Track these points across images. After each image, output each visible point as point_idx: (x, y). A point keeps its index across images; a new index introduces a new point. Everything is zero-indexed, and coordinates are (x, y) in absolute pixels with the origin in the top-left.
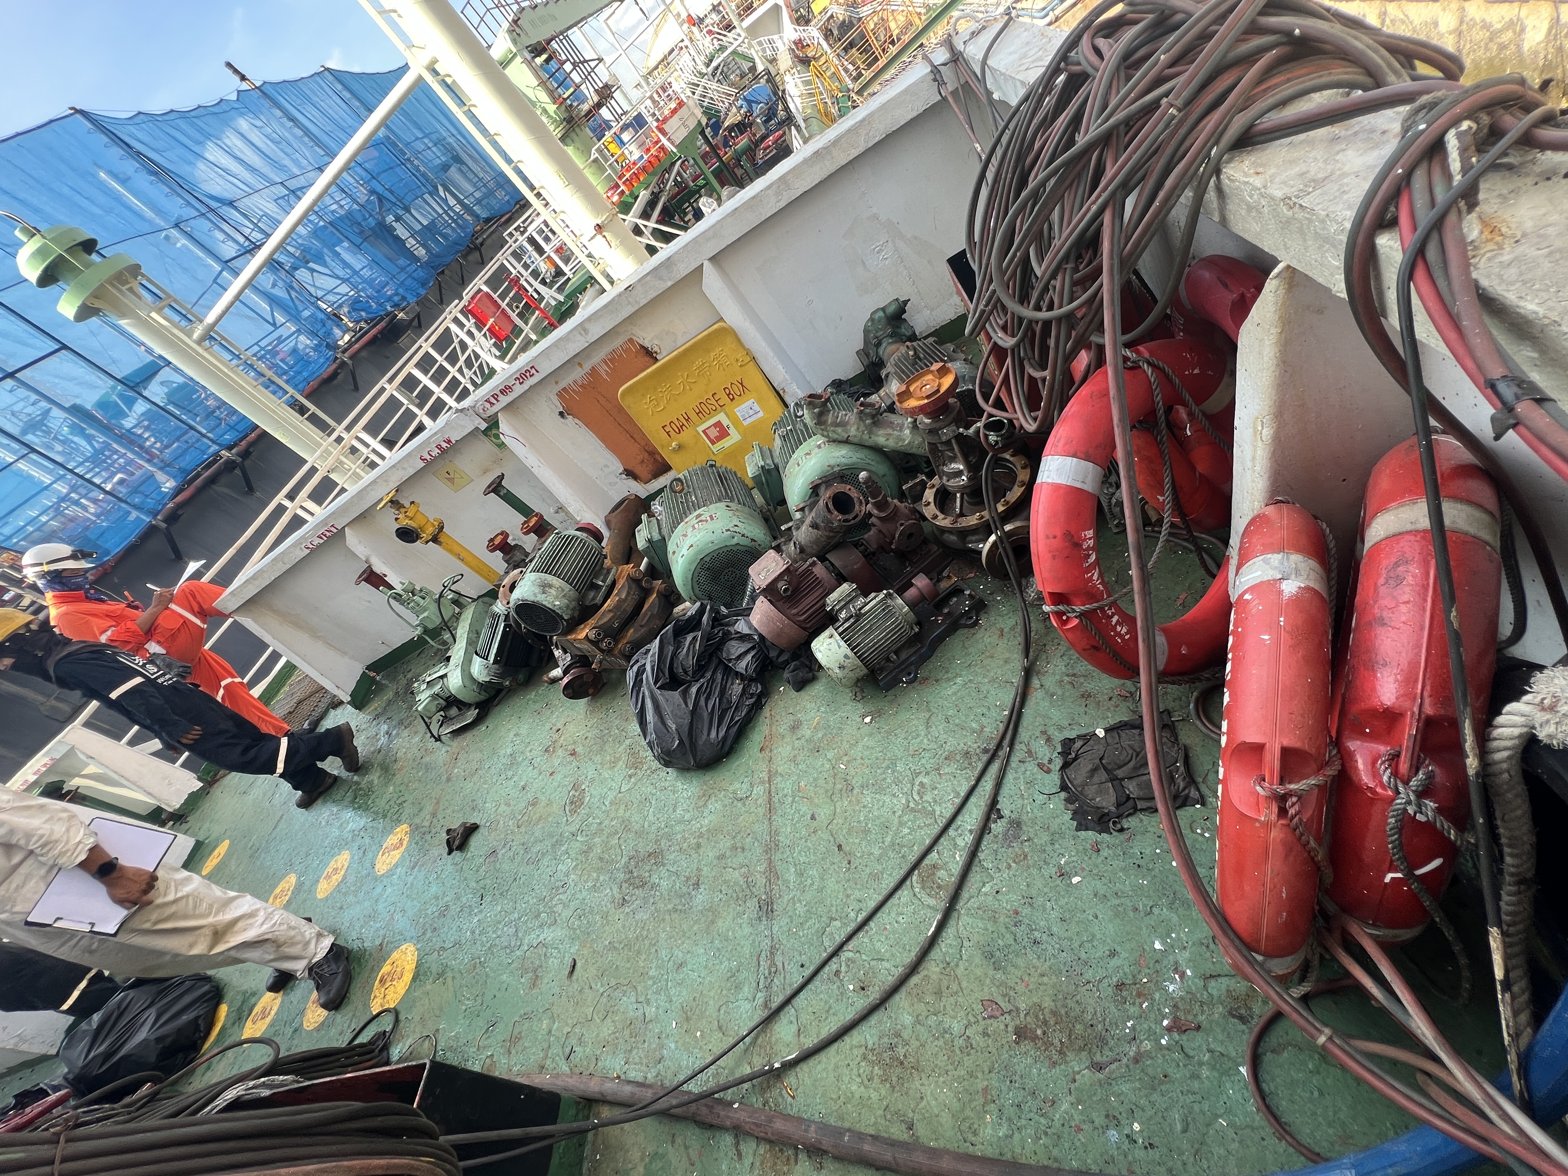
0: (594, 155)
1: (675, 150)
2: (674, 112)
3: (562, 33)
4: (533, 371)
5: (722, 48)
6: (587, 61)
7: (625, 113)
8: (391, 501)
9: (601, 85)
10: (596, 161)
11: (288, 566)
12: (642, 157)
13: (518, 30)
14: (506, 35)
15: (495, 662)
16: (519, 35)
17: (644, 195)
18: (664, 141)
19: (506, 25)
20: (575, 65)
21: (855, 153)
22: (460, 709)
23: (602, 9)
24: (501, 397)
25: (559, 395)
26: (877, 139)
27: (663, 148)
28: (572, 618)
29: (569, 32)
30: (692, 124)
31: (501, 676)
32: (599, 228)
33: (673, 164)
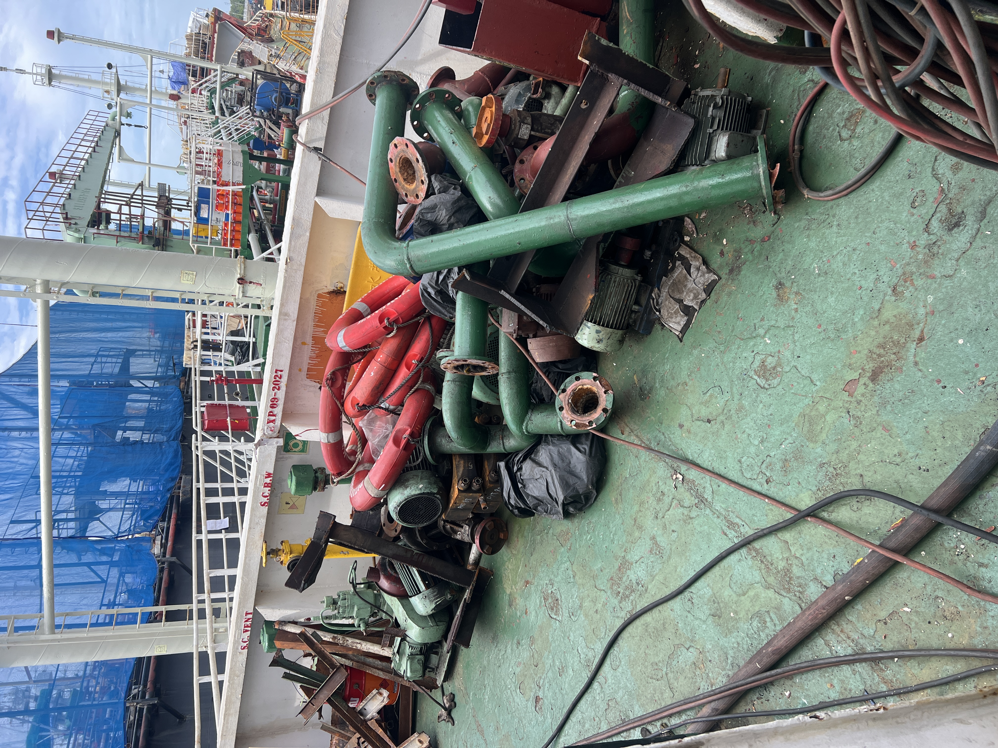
0: (194, 247)
1: (244, 187)
2: (220, 164)
3: (101, 193)
4: (279, 373)
5: (213, 91)
6: (134, 194)
7: (189, 201)
8: (268, 554)
9: (156, 200)
10: (199, 251)
11: (242, 676)
12: (227, 215)
13: (73, 222)
14: (69, 232)
15: (427, 587)
16: (76, 224)
17: (252, 239)
18: (230, 188)
19: (62, 227)
20: (128, 204)
21: (338, 48)
22: (436, 653)
23: (111, 152)
24: (275, 411)
25: (309, 377)
26: (343, 27)
27: (235, 194)
28: (440, 489)
29: (105, 188)
30: (240, 158)
31: (440, 594)
32: (241, 281)
33: (252, 198)
